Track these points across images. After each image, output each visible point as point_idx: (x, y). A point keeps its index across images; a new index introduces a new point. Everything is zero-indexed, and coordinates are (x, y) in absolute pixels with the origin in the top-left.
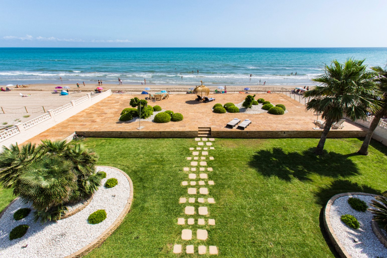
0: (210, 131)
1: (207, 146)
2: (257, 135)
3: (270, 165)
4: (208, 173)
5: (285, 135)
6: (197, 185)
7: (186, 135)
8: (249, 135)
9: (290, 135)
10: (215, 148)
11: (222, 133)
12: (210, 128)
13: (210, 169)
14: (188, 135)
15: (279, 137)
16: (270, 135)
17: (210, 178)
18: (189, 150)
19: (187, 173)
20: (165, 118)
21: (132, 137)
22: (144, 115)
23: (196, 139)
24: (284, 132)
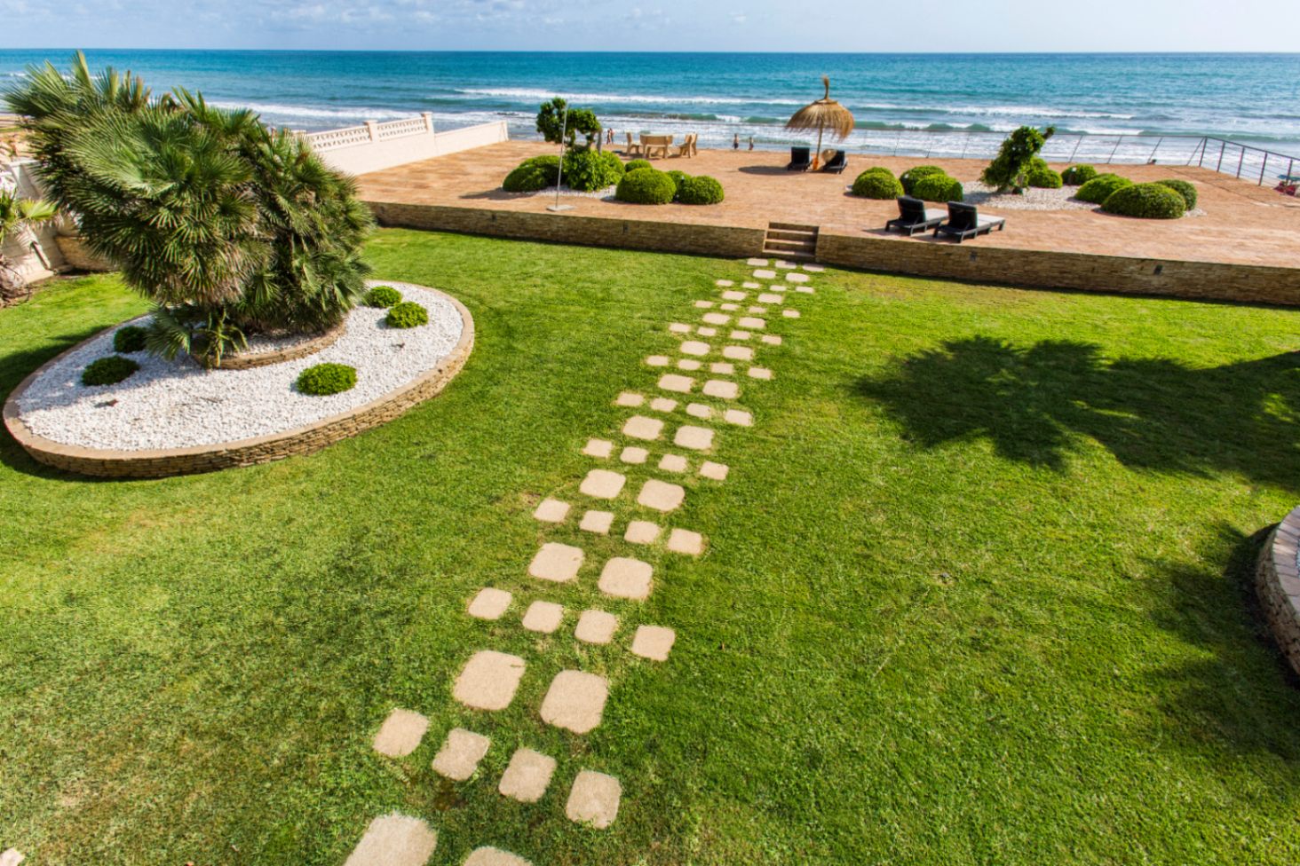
0: (814, 239)
1: (788, 283)
2: (1015, 271)
3: (1042, 364)
4: (760, 347)
5: (1156, 281)
6: (700, 371)
7: (716, 242)
8: (980, 269)
9: (1189, 283)
10: (817, 291)
11: (862, 248)
12: (816, 229)
13: (775, 341)
14: (723, 243)
15: (1128, 287)
16: (1080, 278)
17: (761, 360)
18: (712, 286)
19: (680, 338)
20: (655, 186)
21: (526, 235)
22: (585, 177)
23: (752, 262)
24: (1158, 267)
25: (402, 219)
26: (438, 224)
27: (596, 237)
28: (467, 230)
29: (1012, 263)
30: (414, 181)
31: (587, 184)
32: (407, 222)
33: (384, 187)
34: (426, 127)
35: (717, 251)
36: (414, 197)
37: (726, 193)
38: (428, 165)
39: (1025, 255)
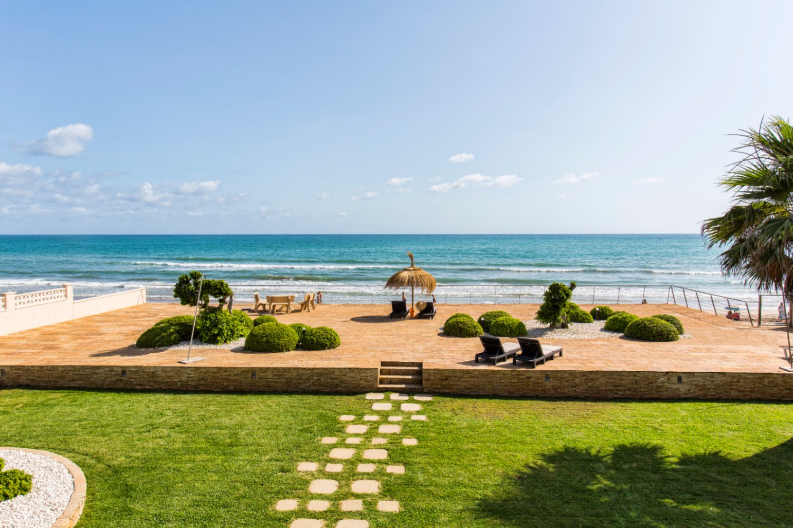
0: (420, 373)
1: (403, 412)
2: (581, 388)
4: (385, 478)
5: (683, 389)
6: (332, 512)
7: (336, 381)
8: (555, 388)
9: (703, 387)
10: (429, 417)
11: (460, 377)
12: (420, 365)
13: (398, 470)
14: (343, 382)
15: (665, 394)
16: (629, 389)
17: (388, 492)
18: (337, 422)
19: (308, 477)
20: (279, 337)
21: (156, 386)
22: (216, 332)
23: (370, 396)
24: (680, 377)
25: (23, 380)
26: (62, 382)
27: (226, 384)
28: (94, 386)
29: (577, 381)
30: (44, 343)
31: (219, 338)
32: (28, 382)
33: (10, 351)
34: (66, 296)
35: (339, 388)
36: (41, 358)
37: (342, 339)
38: (62, 327)
39: (584, 374)
